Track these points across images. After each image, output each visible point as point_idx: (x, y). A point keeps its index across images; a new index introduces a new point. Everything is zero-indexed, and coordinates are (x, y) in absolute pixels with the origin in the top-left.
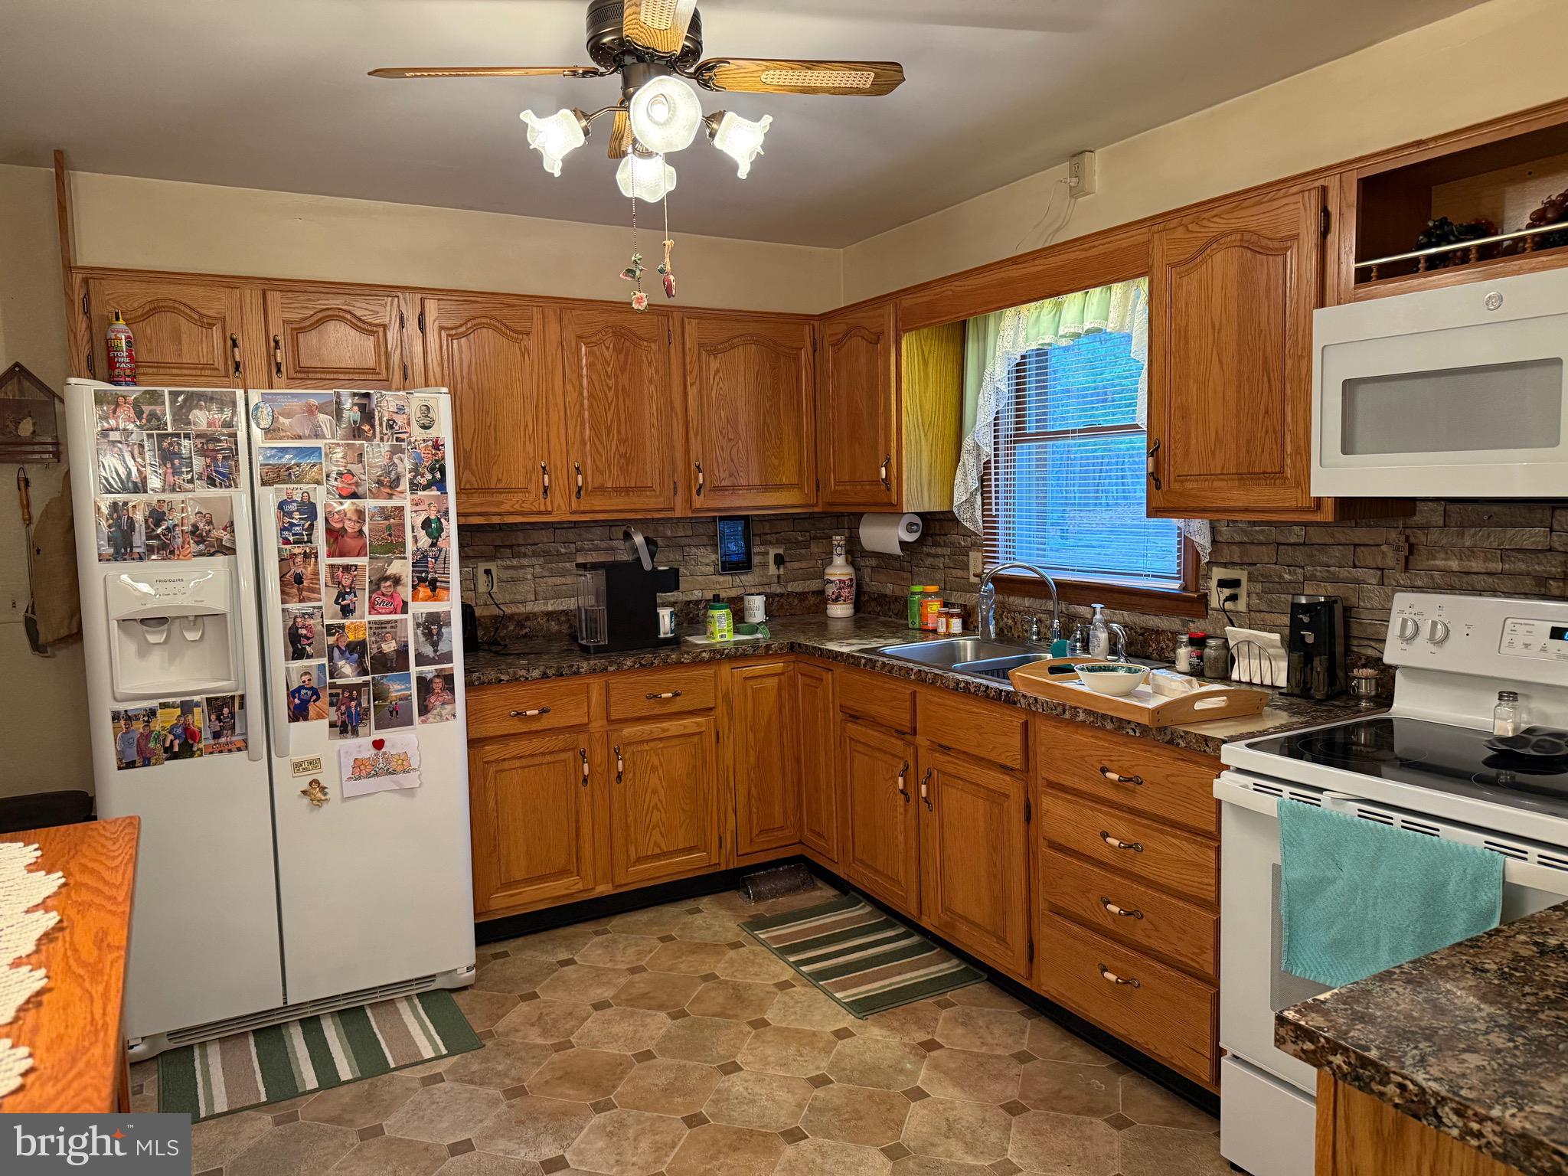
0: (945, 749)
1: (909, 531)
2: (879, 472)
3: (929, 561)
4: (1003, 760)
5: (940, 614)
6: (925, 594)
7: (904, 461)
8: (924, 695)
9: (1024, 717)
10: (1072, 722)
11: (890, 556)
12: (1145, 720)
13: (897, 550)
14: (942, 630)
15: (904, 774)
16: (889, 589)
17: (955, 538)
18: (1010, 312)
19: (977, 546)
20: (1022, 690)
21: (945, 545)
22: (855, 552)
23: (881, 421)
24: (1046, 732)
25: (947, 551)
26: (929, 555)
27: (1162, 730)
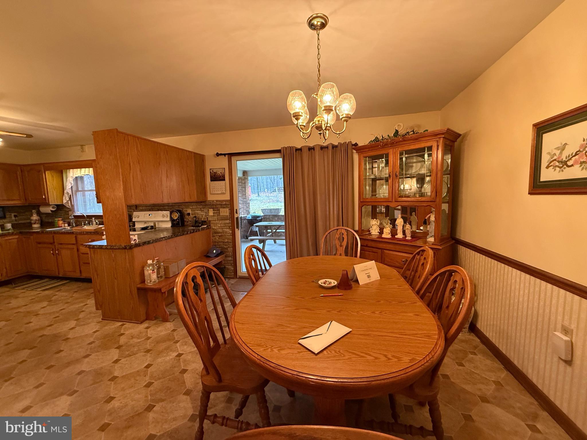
0: (61, 244)
1: (53, 208)
2: (43, 197)
3: (59, 214)
4: (73, 243)
5: (62, 223)
6: (59, 220)
7: (49, 195)
8: (55, 236)
9: (75, 235)
10: (84, 234)
11: (49, 213)
12: (93, 231)
13: (50, 212)
14: (63, 226)
15: (53, 250)
16: (50, 220)
17: (65, 209)
18: (71, 170)
19: (70, 210)
20: (74, 231)
21: (64, 211)
22: (39, 213)
23: (42, 187)
24: (79, 237)
25: (64, 212)
26: (60, 213)
27: (96, 232)
